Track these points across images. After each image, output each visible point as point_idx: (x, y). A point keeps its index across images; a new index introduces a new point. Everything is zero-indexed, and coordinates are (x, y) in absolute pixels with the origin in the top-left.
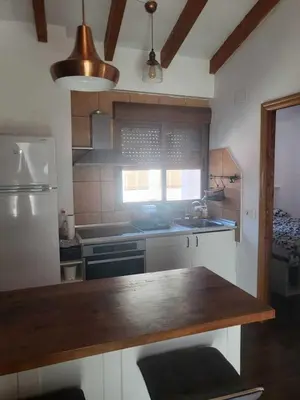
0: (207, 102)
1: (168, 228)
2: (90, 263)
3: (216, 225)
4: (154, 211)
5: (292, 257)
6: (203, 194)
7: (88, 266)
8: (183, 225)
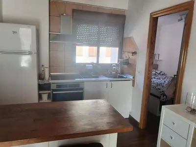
0: (124, 12)
1: (98, 77)
2: (54, 93)
3: (123, 77)
4: (92, 68)
5: (162, 96)
6: (118, 61)
7: (53, 94)
8: (106, 77)
